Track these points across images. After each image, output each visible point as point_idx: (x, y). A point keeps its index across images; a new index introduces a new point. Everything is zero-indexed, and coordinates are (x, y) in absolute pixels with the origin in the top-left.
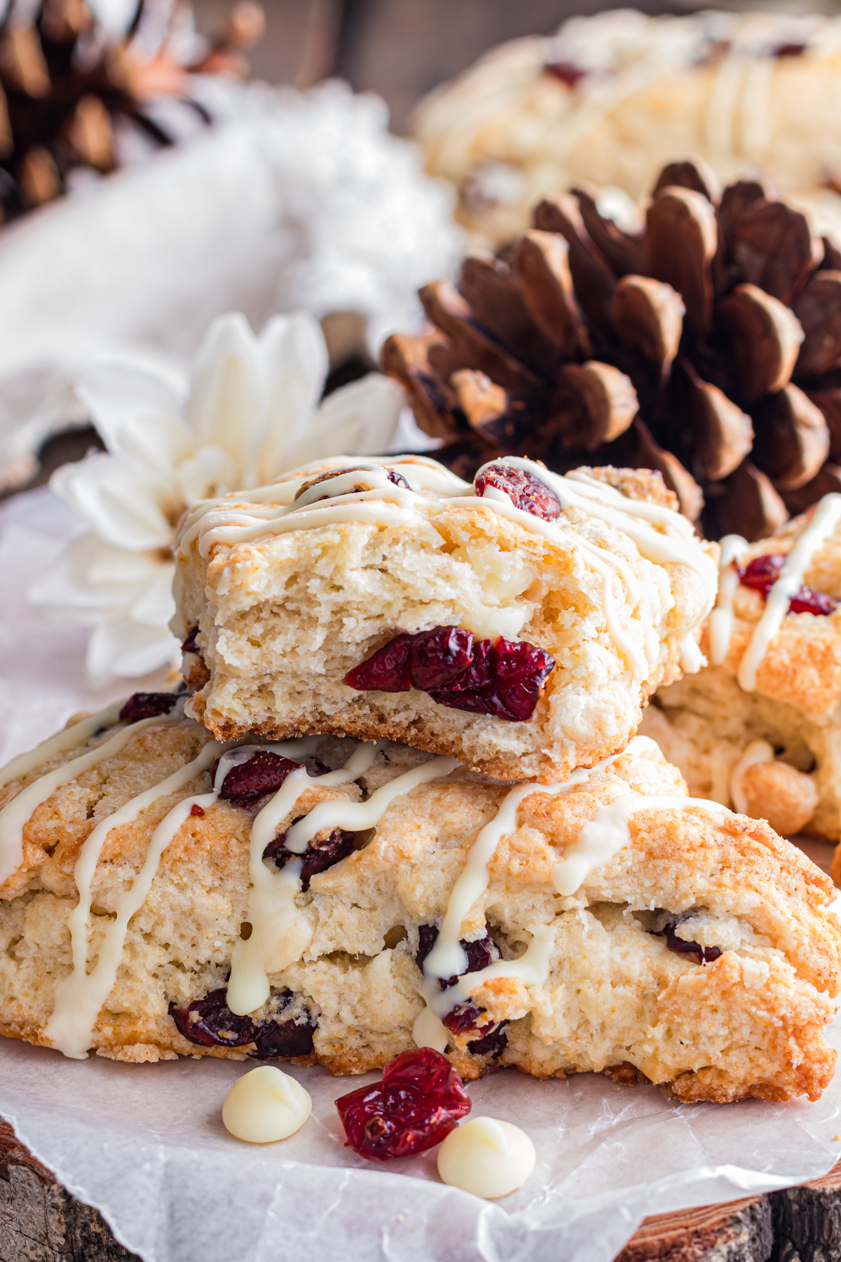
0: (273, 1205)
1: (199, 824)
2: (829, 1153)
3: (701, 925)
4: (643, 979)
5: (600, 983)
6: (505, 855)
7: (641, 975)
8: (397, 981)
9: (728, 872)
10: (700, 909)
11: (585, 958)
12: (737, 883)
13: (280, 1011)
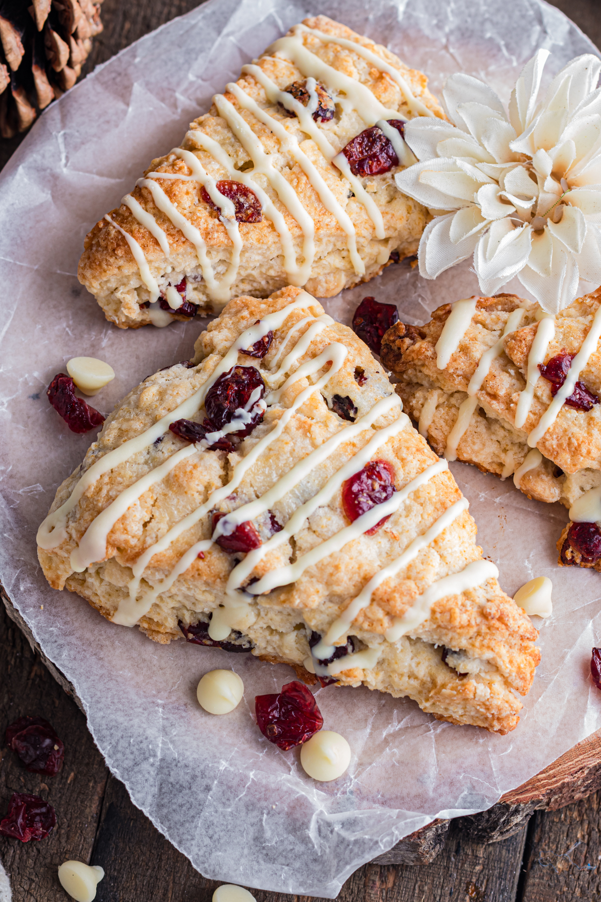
0: (211, 793)
1: (201, 564)
2: (497, 789)
3: (459, 662)
4: (425, 679)
5: (402, 675)
6: (361, 619)
7: (424, 676)
8: (297, 646)
9: (480, 638)
10: (462, 652)
11: (396, 663)
12: (483, 646)
13: (235, 640)
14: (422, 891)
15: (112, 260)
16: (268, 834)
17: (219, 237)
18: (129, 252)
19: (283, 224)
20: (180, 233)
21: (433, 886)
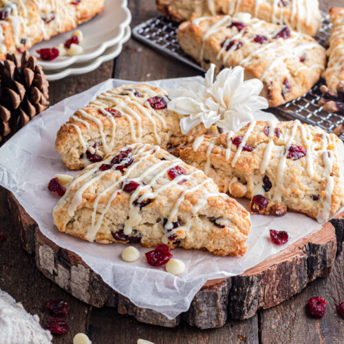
1: (119, 196)
3: (221, 221)
4: (209, 231)
5: (200, 231)
6: (182, 205)
8: (159, 229)
9: (227, 210)
10: (221, 217)
11: (197, 227)
12: (229, 212)
13: (134, 234)
14: (220, 339)
15: (68, 134)
16: (158, 288)
17: (107, 122)
18: (75, 130)
19: (130, 118)
20: (93, 122)
21: (224, 337)
